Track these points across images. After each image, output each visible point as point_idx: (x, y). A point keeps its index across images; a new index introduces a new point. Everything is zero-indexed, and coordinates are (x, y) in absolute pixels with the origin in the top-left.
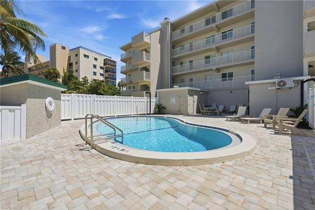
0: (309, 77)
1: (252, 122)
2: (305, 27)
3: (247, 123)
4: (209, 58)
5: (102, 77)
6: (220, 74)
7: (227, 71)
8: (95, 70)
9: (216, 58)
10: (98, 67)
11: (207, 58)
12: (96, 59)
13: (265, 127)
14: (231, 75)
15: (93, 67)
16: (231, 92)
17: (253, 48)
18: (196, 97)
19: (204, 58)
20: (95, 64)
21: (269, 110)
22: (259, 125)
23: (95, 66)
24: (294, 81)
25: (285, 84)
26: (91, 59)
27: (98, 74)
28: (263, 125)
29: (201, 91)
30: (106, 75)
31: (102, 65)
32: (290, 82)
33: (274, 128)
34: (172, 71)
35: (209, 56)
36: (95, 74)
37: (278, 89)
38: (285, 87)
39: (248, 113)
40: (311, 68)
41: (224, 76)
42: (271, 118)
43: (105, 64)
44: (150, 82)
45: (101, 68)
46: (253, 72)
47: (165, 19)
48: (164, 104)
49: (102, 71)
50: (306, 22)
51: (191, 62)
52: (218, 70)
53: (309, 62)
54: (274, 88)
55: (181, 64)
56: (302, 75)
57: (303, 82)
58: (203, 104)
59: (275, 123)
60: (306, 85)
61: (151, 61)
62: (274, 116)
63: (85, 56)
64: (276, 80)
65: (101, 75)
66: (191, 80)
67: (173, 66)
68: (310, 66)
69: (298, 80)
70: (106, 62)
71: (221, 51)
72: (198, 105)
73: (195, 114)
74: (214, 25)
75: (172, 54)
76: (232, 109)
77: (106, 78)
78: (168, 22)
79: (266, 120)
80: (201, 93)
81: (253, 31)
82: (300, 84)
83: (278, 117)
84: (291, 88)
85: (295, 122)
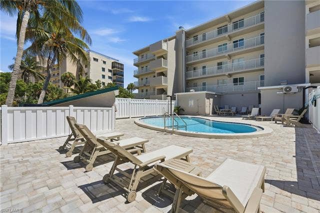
0: (310, 85)
1: (265, 120)
2: (307, 43)
3: (261, 121)
4: (222, 65)
5: (110, 80)
6: (232, 79)
7: (238, 76)
8: (104, 73)
9: (228, 64)
10: (107, 70)
11: (220, 64)
12: (104, 62)
13: (276, 123)
14: (241, 80)
15: (102, 70)
16: (243, 95)
17: (262, 56)
18: (211, 100)
19: (217, 64)
20: (104, 67)
21: (279, 110)
22: (271, 122)
23: (104, 69)
24: (298, 87)
25: (290, 89)
26: (100, 62)
27: (107, 77)
28: (274, 122)
29: (216, 95)
30: (114, 78)
31: (110, 69)
32: (294, 88)
33: (283, 124)
34: (186, 76)
35: (222, 62)
36: (104, 77)
37: (285, 93)
38: (291, 92)
39: (260, 113)
40: (312, 76)
41: (235, 81)
42: (281, 116)
43: (113, 68)
44: (167, 86)
45: (110, 71)
46: (262, 78)
47: (180, 28)
48: (182, 106)
49: (110, 74)
50: (307, 39)
51: (204, 67)
52: (230, 75)
53: (310, 72)
54: (281, 93)
55: (195, 69)
56: (304, 82)
57: (304, 89)
58: (217, 106)
59: (284, 120)
60: (307, 90)
61: (168, 67)
62: (282, 115)
63: (95, 59)
64: (284, 87)
65: (110, 78)
66: (204, 84)
67: (187, 71)
68: (311, 75)
69: (301, 87)
70: (114, 65)
71: (233, 58)
72: (213, 107)
73: (211, 114)
74: (226, 35)
75: (186, 60)
76: (244, 110)
77: (114, 81)
78: (183, 31)
79: (277, 118)
80: (216, 96)
81: (262, 42)
82: (302, 90)
83: (286, 115)
84: (295, 93)
85: (297, 118)
